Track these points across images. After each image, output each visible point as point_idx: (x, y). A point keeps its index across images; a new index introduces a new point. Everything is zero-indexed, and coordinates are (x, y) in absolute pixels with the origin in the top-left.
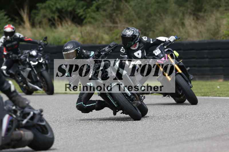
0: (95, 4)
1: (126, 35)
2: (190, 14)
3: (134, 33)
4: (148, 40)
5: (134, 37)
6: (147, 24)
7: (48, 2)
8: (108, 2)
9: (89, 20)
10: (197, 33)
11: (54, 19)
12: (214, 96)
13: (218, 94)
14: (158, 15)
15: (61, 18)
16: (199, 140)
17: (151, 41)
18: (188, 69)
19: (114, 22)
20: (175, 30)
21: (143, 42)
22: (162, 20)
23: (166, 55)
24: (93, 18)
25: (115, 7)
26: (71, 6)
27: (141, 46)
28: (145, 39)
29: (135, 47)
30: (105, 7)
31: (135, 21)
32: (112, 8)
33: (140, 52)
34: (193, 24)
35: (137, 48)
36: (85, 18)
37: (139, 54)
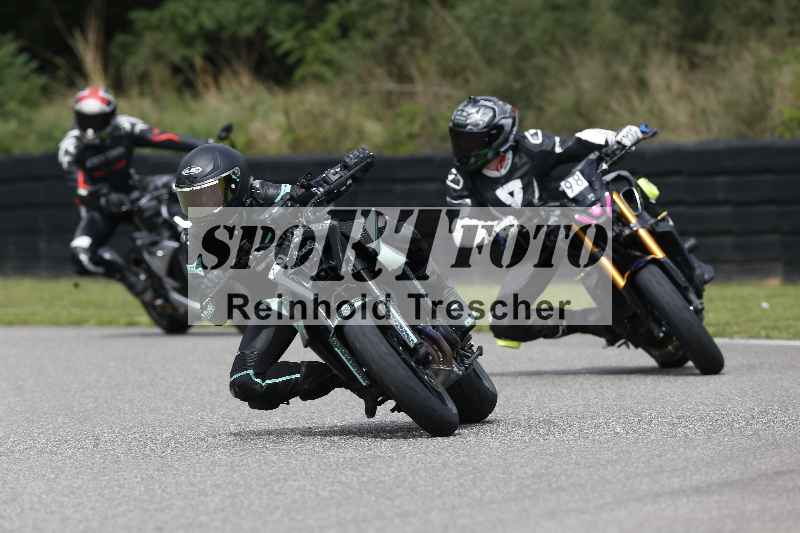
0: (335, 13)
1: (468, 125)
2: (668, 47)
3: (494, 116)
4: (547, 141)
5: (494, 131)
6: (517, 85)
7: (169, 9)
8: (381, 7)
9: (317, 68)
10: (692, 116)
11: (192, 66)
12: (751, 337)
13: (765, 328)
14: (556, 52)
15: (217, 64)
16: (698, 490)
17: (557, 144)
18: (689, 243)
19: (403, 77)
20: (614, 105)
21: (528, 150)
22: (571, 69)
23: (607, 194)
24: (328, 63)
25: (404, 23)
26: (250, 19)
27: (519, 165)
28: (534, 137)
29: (498, 170)
30: (371, 24)
31: (477, 72)
32: (395, 28)
33: (516, 185)
34: (677, 83)
35: (508, 172)
36: (300, 62)
37: (515, 194)
